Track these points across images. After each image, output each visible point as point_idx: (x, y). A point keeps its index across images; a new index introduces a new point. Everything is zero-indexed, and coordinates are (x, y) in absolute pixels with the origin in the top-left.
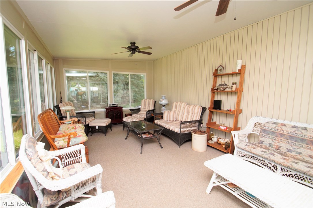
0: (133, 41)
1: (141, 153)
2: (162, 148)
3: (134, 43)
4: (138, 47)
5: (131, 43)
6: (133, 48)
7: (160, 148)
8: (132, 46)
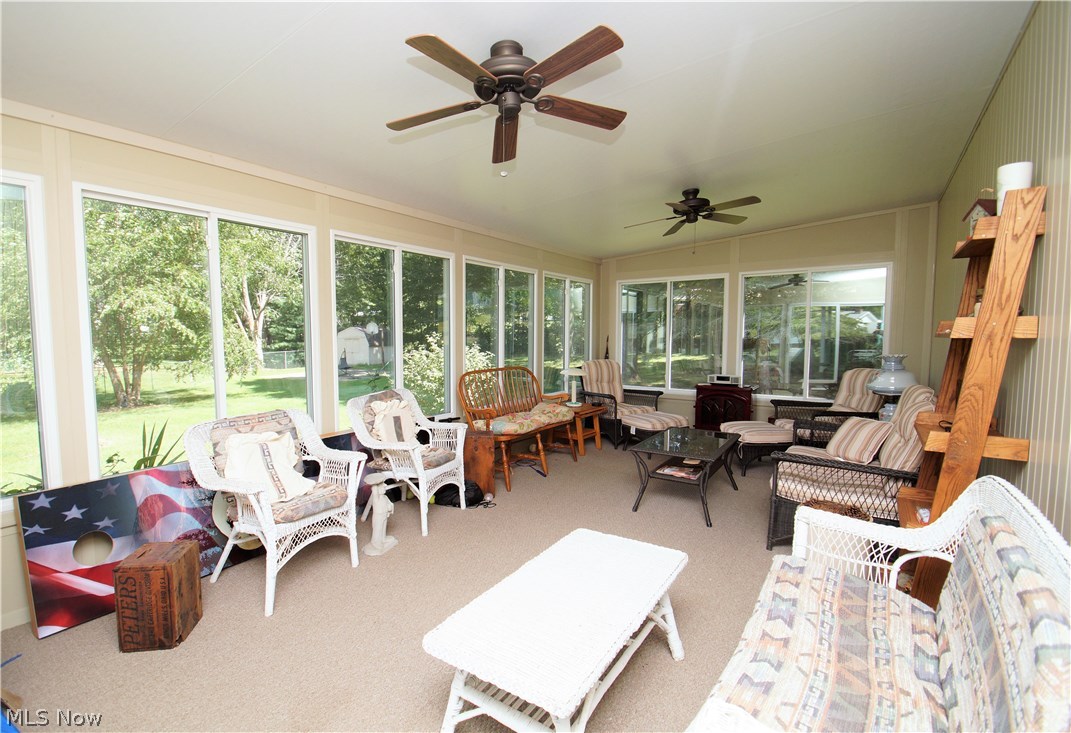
0: (691, 187)
1: (635, 509)
2: (709, 524)
3: (696, 191)
4: (706, 202)
5: (686, 193)
6: (693, 206)
7: (704, 523)
8: (687, 199)
